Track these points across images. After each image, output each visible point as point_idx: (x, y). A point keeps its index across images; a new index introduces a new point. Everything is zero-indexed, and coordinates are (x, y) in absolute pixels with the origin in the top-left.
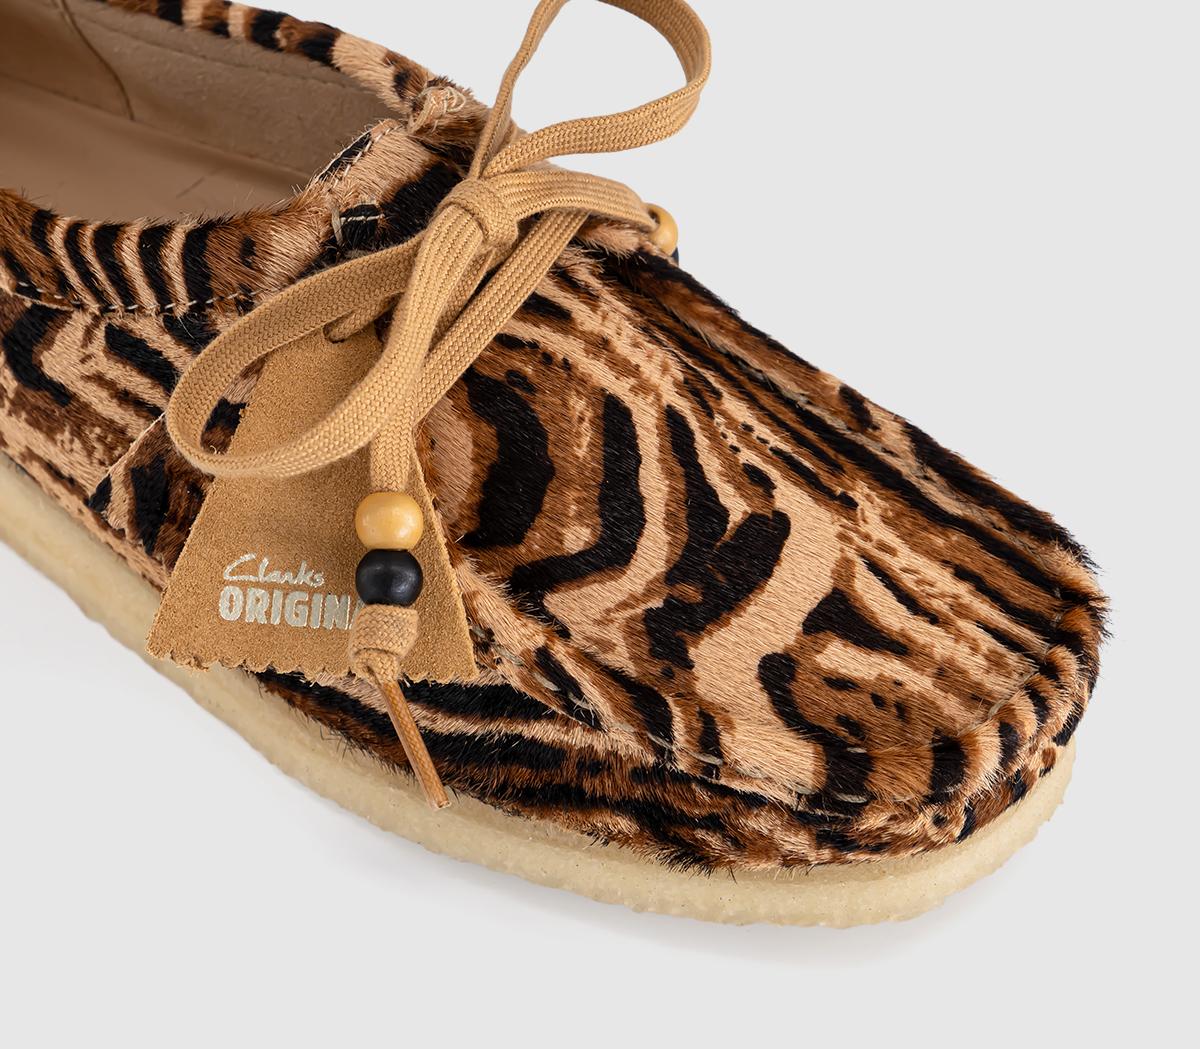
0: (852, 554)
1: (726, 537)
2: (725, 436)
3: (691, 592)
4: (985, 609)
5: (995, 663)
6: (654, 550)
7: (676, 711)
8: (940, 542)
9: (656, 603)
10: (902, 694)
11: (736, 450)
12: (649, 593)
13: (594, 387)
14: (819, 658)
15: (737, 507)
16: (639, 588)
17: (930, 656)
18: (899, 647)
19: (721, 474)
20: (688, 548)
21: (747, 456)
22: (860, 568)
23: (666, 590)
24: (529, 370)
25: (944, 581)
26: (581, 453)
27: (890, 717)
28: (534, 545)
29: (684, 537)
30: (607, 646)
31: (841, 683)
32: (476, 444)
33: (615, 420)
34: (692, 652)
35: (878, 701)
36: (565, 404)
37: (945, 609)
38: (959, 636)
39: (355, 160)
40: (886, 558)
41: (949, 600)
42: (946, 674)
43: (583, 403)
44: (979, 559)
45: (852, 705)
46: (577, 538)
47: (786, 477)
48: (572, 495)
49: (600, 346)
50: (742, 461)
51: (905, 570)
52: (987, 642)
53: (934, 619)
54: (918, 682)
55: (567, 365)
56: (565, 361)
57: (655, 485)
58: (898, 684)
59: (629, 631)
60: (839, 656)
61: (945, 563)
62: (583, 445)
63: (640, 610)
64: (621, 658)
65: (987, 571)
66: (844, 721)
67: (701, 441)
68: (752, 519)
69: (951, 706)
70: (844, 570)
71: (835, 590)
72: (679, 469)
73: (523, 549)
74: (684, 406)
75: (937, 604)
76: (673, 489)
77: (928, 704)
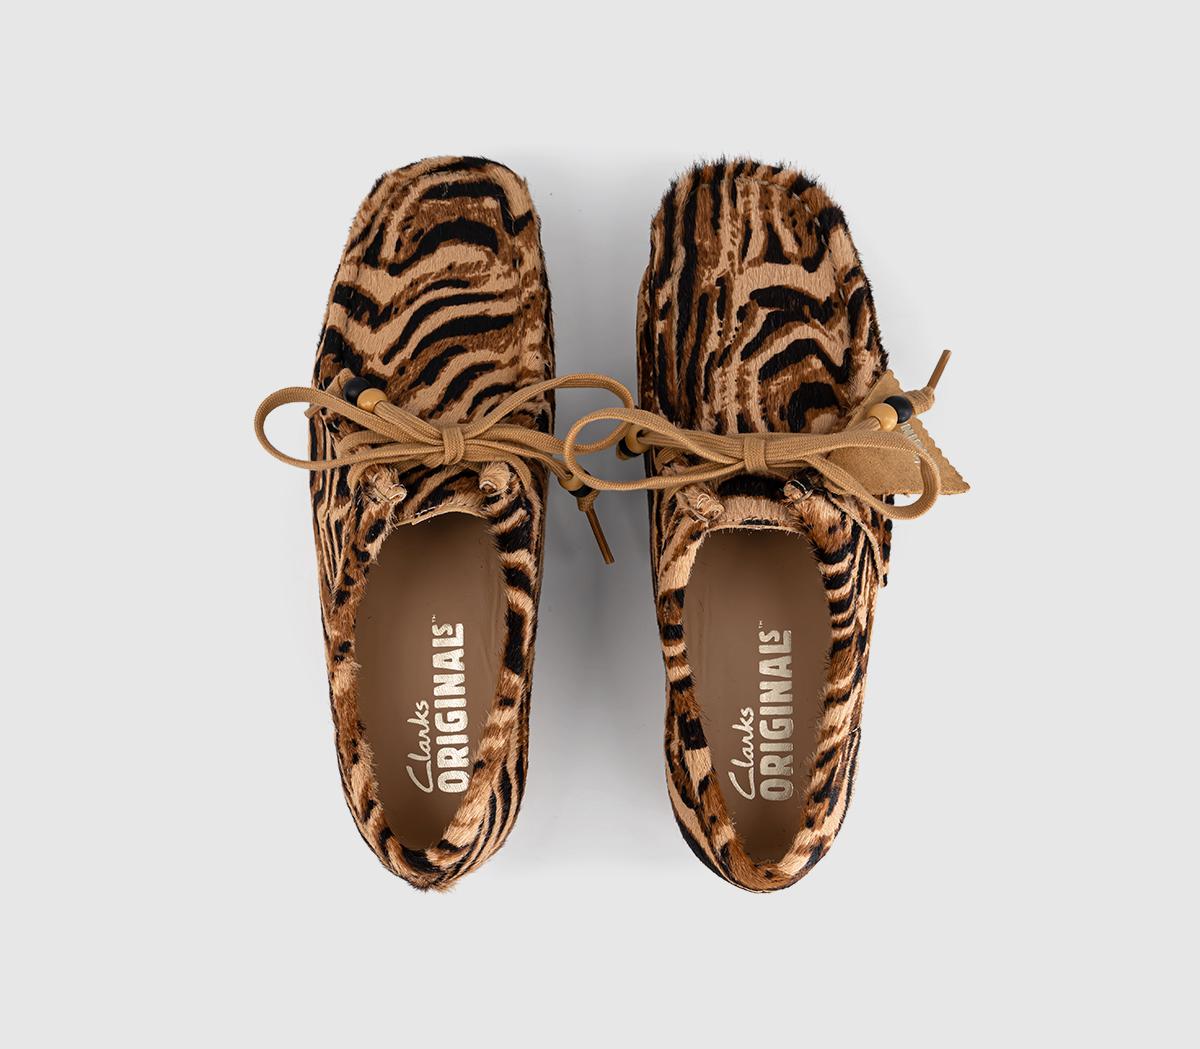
0: (745, 265)
1: (778, 309)
2: (734, 336)
3: (807, 310)
4: (726, 208)
5: (746, 192)
6: (802, 332)
7: (854, 289)
8: (707, 243)
9: (817, 322)
10: (786, 218)
11: (736, 329)
12: (815, 326)
13: (762, 387)
14: (796, 252)
15: (762, 314)
16: (816, 331)
17: (764, 214)
18: (769, 226)
19: (754, 326)
20: (792, 321)
21: (735, 323)
22: (747, 259)
23: (812, 320)
24: (776, 413)
25: (727, 228)
26: (789, 377)
27: (797, 216)
28: (826, 379)
29: (791, 324)
30: (841, 333)
31: (798, 240)
32: (813, 418)
33: (768, 372)
34: (824, 300)
35: (794, 223)
36: (777, 393)
37: (739, 221)
38: (747, 210)
39: (759, 518)
40: (736, 254)
41: (735, 223)
42: (765, 206)
43: (772, 387)
44: (702, 225)
45: (802, 232)
46: (816, 363)
47: (731, 306)
48: (805, 373)
49: (742, 397)
50: (740, 324)
51: (734, 244)
52: (740, 201)
53: (747, 222)
54: (777, 215)
55: (762, 401)
56: (760, 404)
57: (780, 345)
58: (783, 220)
59: (830, 328)
60: (789, 245)
61: (717, 234)
62: (786, 378)
63: (822, 327)
64: (842, 325)
65: (706, 220)
66: (810, 232)
67: (746, 340)
68: (763, 305)
69: (776, 198)
70: (754, 263)
71: (765, 260)
72: (768, 339)
73: (831, 383)
74: (736, 357)
75: (739, 224)
76: (777, 338)
77: (782, 207)
